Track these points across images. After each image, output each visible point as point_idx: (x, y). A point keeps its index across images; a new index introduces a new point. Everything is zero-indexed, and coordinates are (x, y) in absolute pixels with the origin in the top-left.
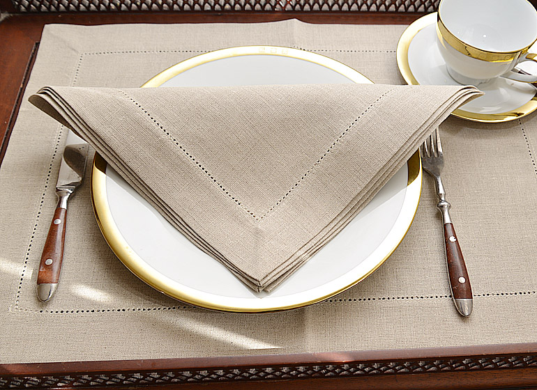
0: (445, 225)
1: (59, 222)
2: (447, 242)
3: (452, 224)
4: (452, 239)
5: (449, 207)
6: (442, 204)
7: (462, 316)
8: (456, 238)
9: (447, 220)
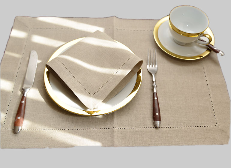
0: (154, 93)
1: (23, 102)
2: (154, 99)
3: (156, 93)
4: (156, 98)
5: (156, 86)
6: (154, 85)
7: (156, 127)
8: (157, 98)
9: (155, 91)
